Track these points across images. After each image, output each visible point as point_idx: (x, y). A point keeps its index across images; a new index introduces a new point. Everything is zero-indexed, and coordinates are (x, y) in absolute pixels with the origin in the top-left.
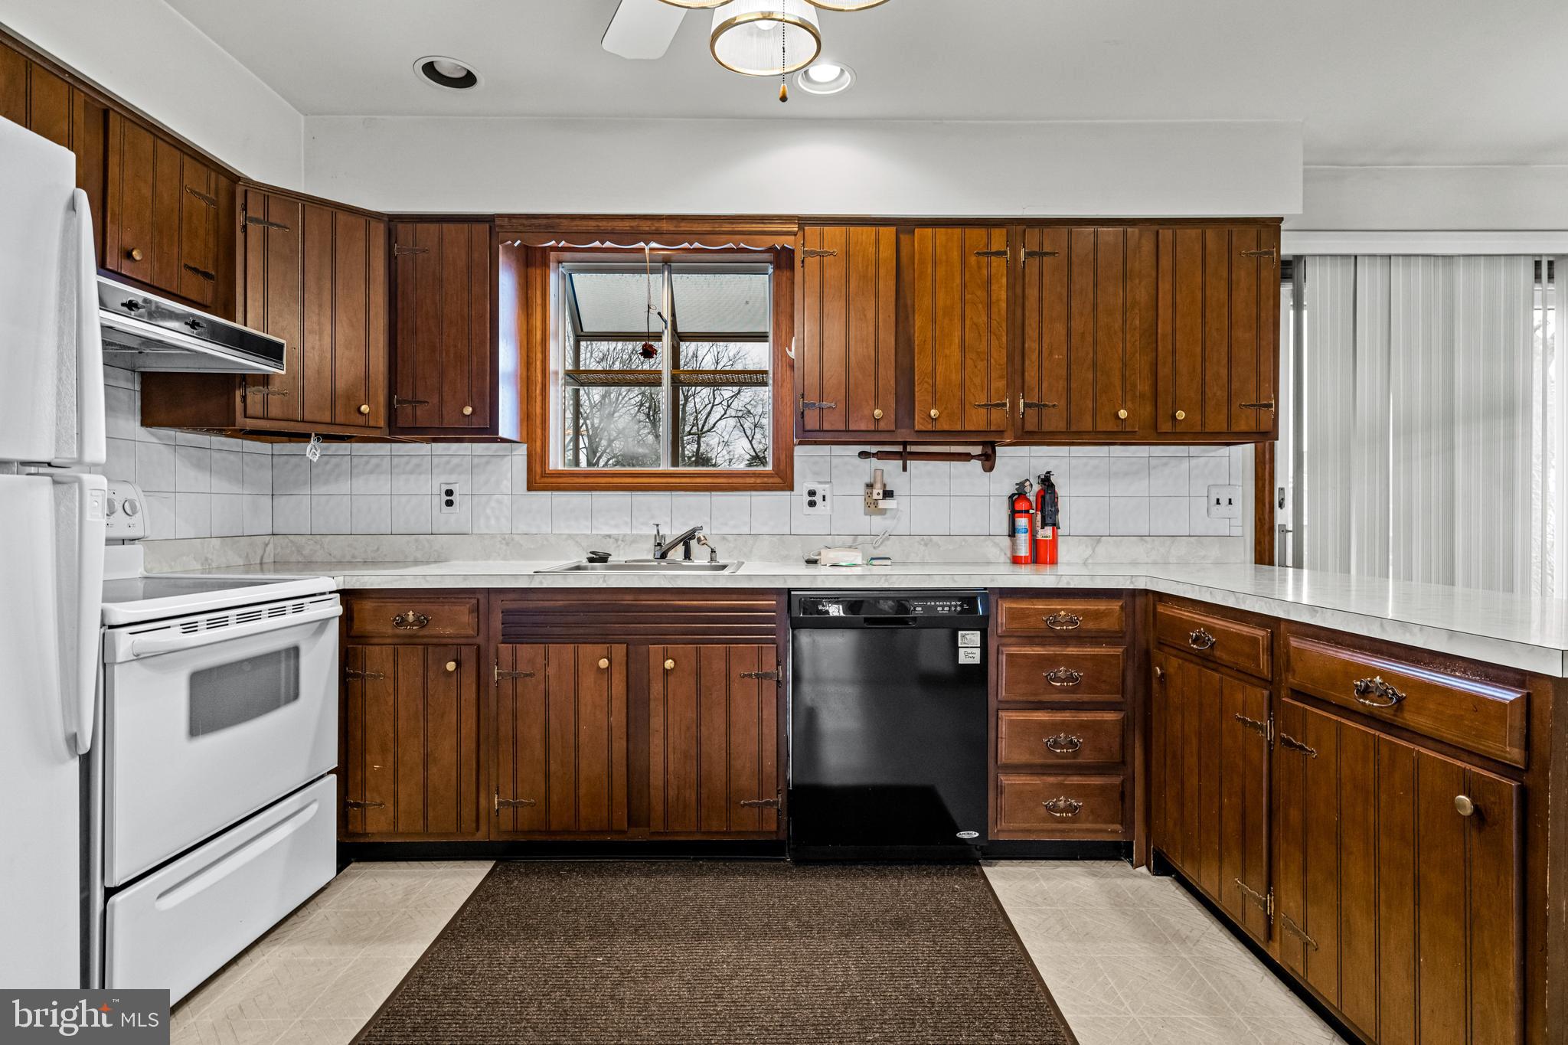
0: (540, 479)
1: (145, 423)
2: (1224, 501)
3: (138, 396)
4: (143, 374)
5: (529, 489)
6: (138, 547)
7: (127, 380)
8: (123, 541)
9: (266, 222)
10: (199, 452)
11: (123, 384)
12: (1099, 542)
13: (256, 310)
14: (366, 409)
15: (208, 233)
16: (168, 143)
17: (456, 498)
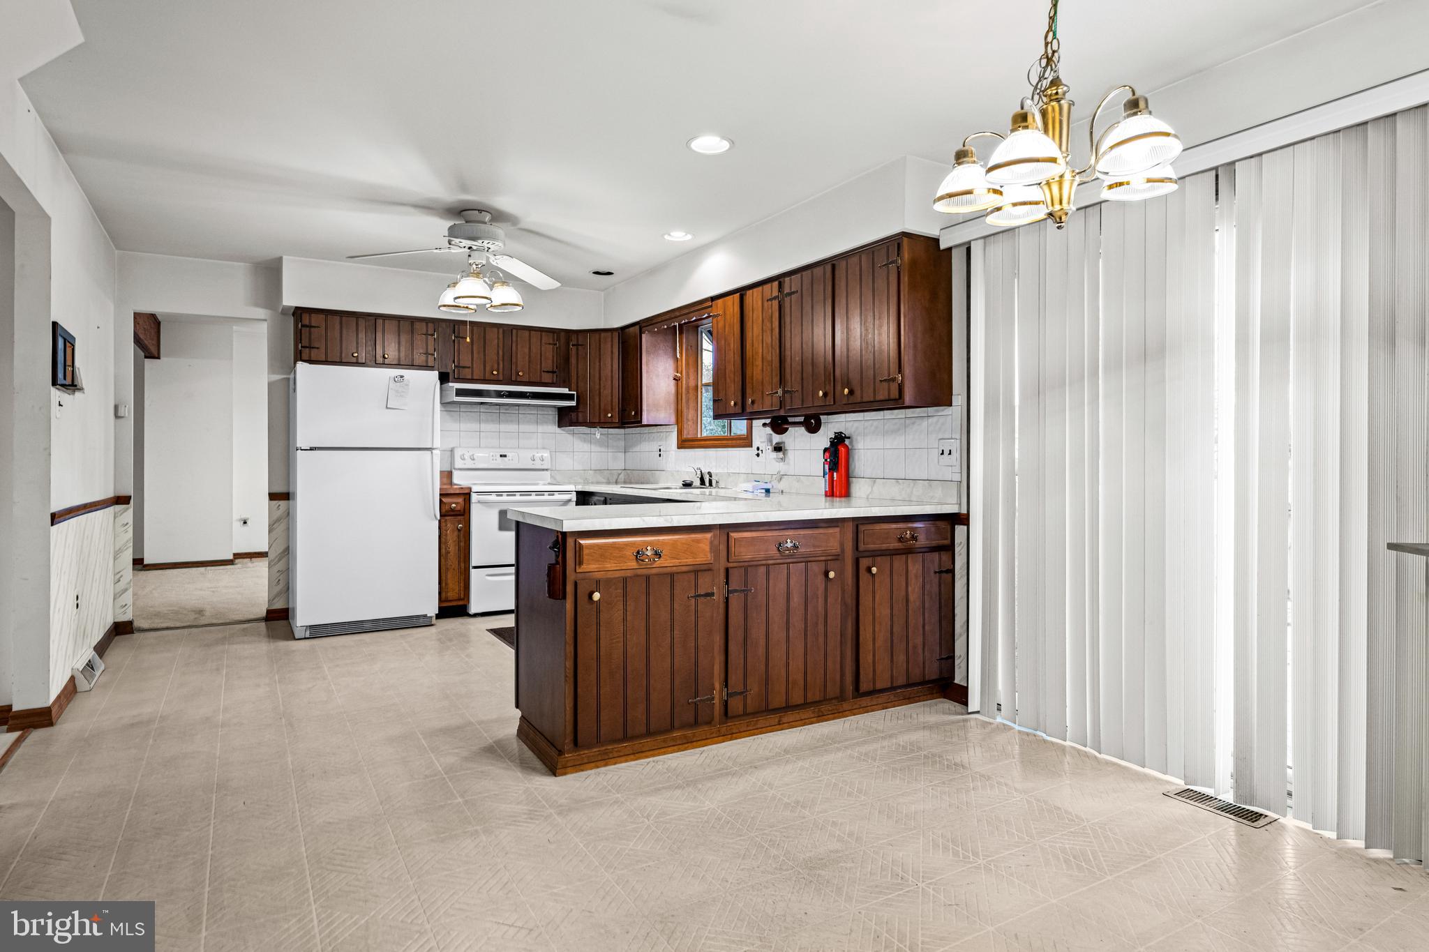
0: (684, 443)
1: (559, 426)
2: (946, 452)
3: (557, 416)
4: (560, 410)
5: (678, 448)
6: (548, 473)
7: (552, 411)
8: (543, 470)
9: (577, 345)
10: (585, 436)
11: (550, 413)
12: (875, 482)
13: (574, 380)
14: (610, 415)
15: (553, 357)
16: (535, 331)
17: (662, 453)
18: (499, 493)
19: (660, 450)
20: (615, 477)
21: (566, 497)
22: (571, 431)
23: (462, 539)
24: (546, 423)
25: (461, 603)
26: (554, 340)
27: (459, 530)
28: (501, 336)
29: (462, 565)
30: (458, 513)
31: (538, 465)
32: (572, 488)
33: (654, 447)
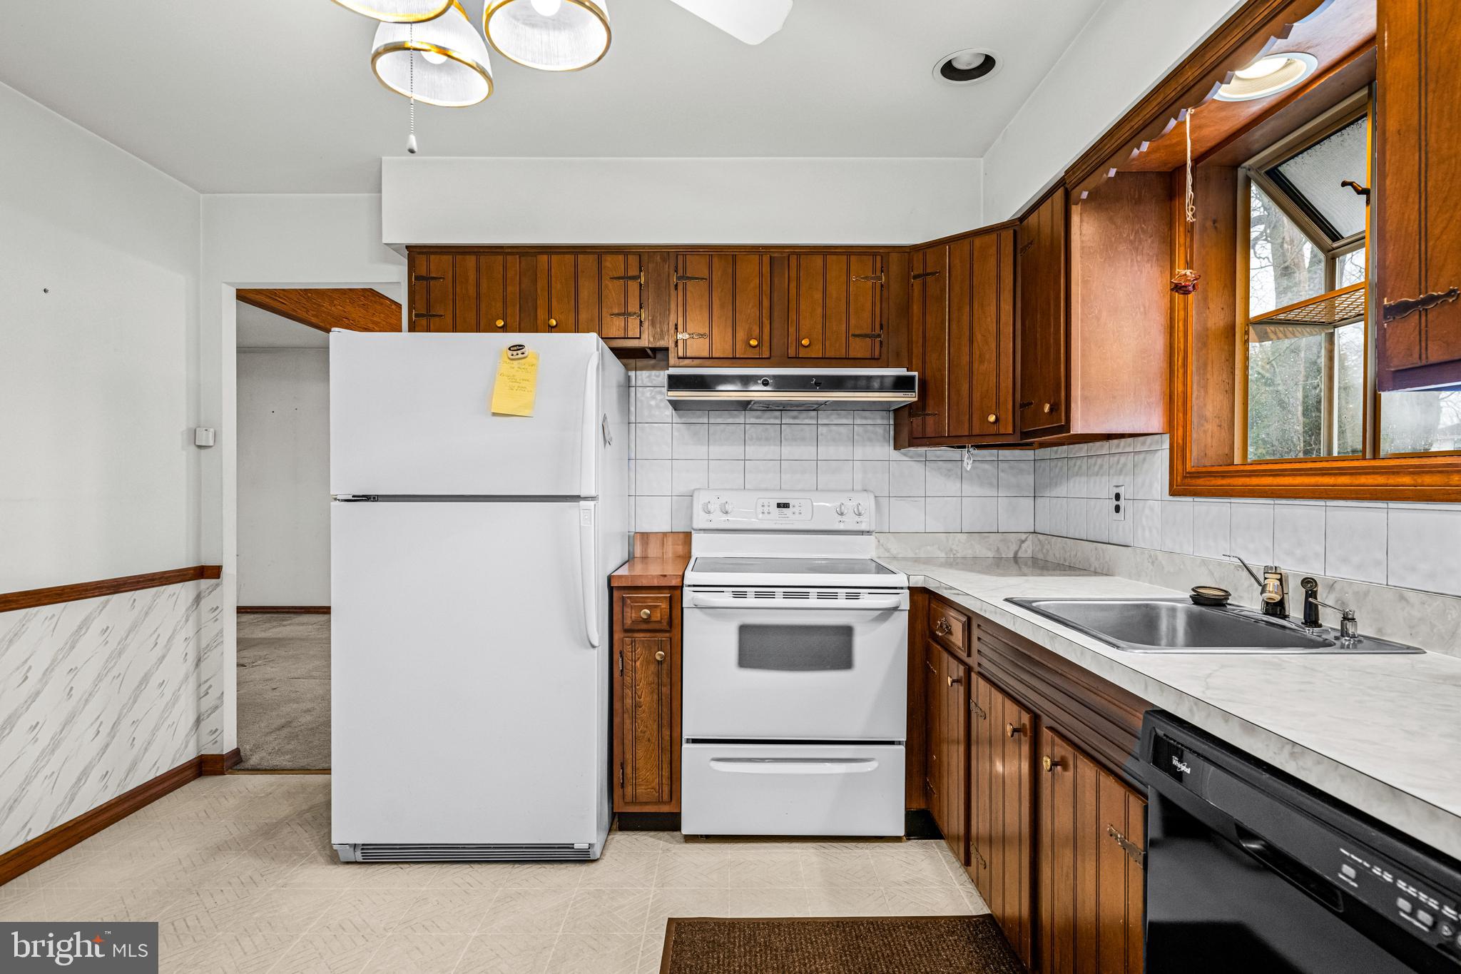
1: (896, 448)
3: (892, 428)
4: (896, 411)
5: (1173, 493)
7: (883, 418)
8: (862, 533)
9: (924, 275)
10: (949, 465)
11: (879, 422)
13: (917, 350)
14: (992, 418)
15: (874, 304)
16: (835, 253)
17: (1122, 503)
18: (739, 591)
19: (1118, 497)
20: (1014, 547)
21: (887, 601)
22: (920, 455)
23: (666, 680)
24: (870, 440)
25: (665, 809)
26: (874, 271)
27: (660, 663)
28: (766, 269)
29: (666, 732)
30: (657, 626)
31: (849, 523)
32: (900, 580)
33: (1103, 487)
